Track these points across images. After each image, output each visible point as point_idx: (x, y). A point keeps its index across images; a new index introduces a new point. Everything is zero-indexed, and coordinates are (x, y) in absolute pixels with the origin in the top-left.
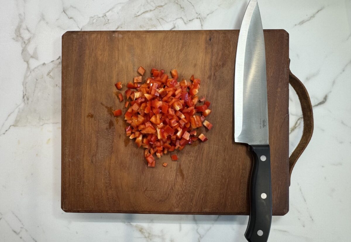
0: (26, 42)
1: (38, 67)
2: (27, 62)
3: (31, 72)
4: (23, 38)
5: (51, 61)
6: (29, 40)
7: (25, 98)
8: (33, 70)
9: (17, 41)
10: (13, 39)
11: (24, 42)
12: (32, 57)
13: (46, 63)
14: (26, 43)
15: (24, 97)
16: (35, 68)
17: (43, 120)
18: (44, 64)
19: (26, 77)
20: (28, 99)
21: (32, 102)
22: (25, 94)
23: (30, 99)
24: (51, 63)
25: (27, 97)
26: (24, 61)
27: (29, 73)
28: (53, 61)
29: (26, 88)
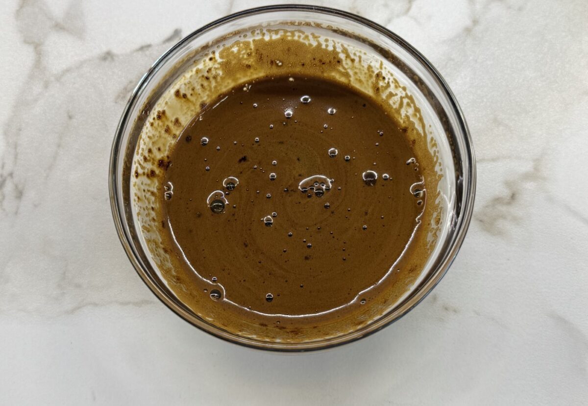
1: (80, 65)
2: (37, 47)
3: (46, 86)
5: (137, 46)
8: (58, 78)
12: (59, 27)
13: (115, 50)
16: (68, 70)
17: (78, 286)
18: (108, 56)
19: (21, 103)
20: (20, 194)
21: (35, 206)
22: (11, 175)
23: (30, 195)
24: (140, 52)
25: (16, 186)
26: (26, 42)
27: (37, 88)
28: (149, 46)
29: (16, 146)
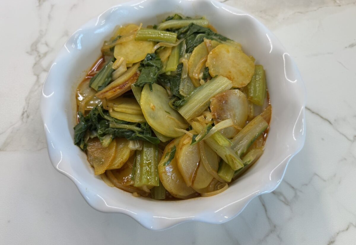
0: (42, 55)
4: (38, 52)
6: (45, 54)
7: (25, 115)
9: (31, 54)
10: (27, 53)
11: (39, 56)
14: (41, 57)
15: (23, 114)
